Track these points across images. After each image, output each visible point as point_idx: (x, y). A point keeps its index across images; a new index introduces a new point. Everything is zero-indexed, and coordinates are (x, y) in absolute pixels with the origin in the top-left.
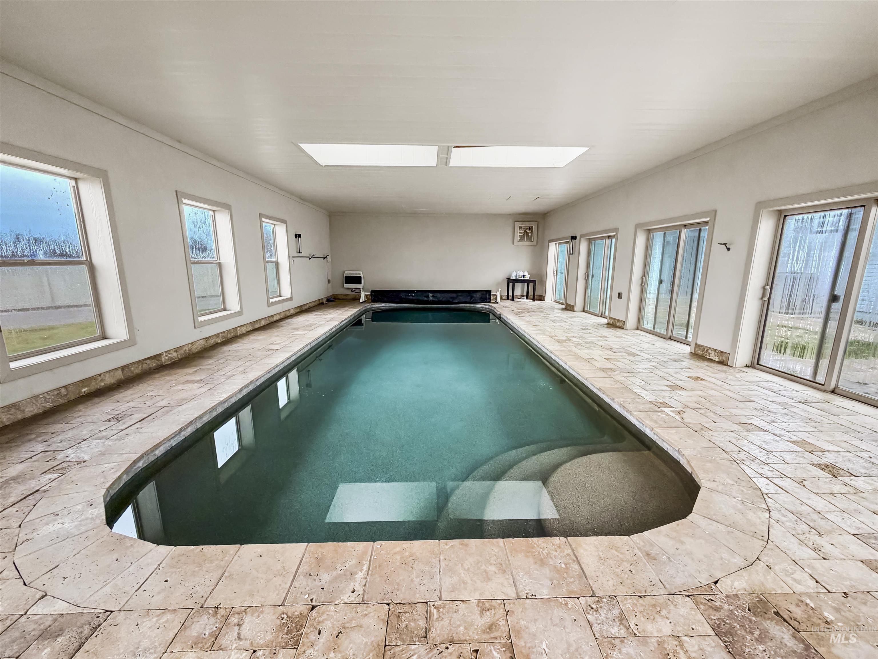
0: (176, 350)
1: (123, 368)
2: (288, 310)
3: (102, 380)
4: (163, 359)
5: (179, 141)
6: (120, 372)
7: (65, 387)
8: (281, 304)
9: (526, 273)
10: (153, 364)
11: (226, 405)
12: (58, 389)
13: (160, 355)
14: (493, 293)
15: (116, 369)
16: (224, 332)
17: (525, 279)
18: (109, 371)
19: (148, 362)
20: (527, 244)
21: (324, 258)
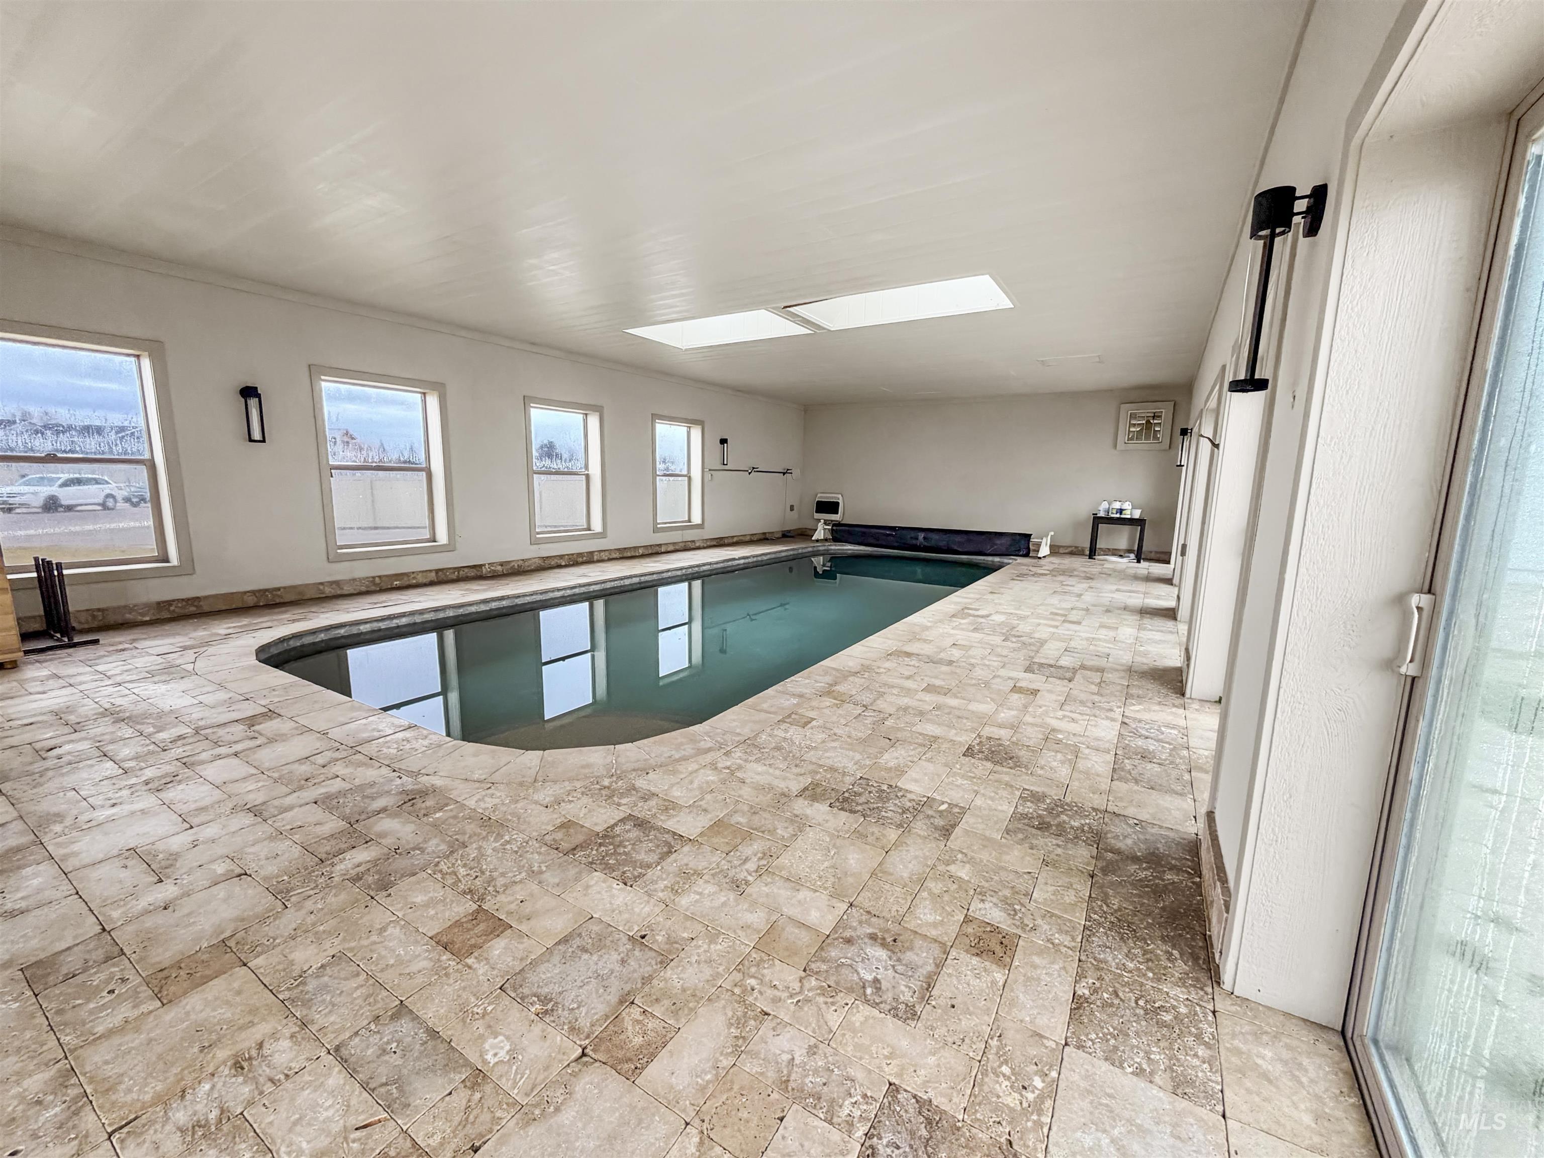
0: (502, 564)
1: (437, 571)
2: (693, 541)
3: (414, 578)
4: (484, 570)
5: (533, 344)
6: (433, 574)
7: (380, 577)
8: (680, 532)
9: (1127, 506)
10: (472, 573)
11: (461, 611)
12: (374, 577)
13: (481, 566)
14: (1034, 540)
15: (431, 571)
16: (573, 554)
17: (1123, 516)
18: (423, 572)
19: (466, 570)
20: (1146, 447)
21: (784, 474)
